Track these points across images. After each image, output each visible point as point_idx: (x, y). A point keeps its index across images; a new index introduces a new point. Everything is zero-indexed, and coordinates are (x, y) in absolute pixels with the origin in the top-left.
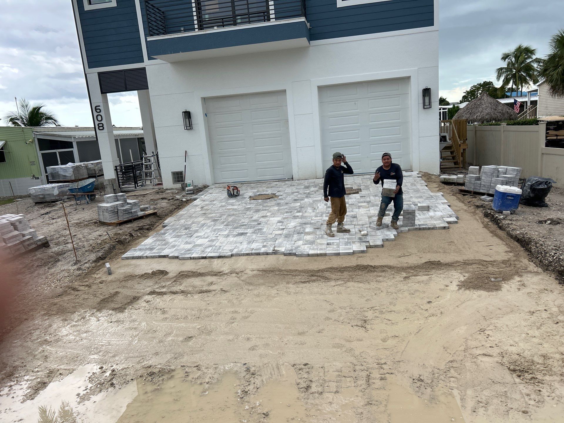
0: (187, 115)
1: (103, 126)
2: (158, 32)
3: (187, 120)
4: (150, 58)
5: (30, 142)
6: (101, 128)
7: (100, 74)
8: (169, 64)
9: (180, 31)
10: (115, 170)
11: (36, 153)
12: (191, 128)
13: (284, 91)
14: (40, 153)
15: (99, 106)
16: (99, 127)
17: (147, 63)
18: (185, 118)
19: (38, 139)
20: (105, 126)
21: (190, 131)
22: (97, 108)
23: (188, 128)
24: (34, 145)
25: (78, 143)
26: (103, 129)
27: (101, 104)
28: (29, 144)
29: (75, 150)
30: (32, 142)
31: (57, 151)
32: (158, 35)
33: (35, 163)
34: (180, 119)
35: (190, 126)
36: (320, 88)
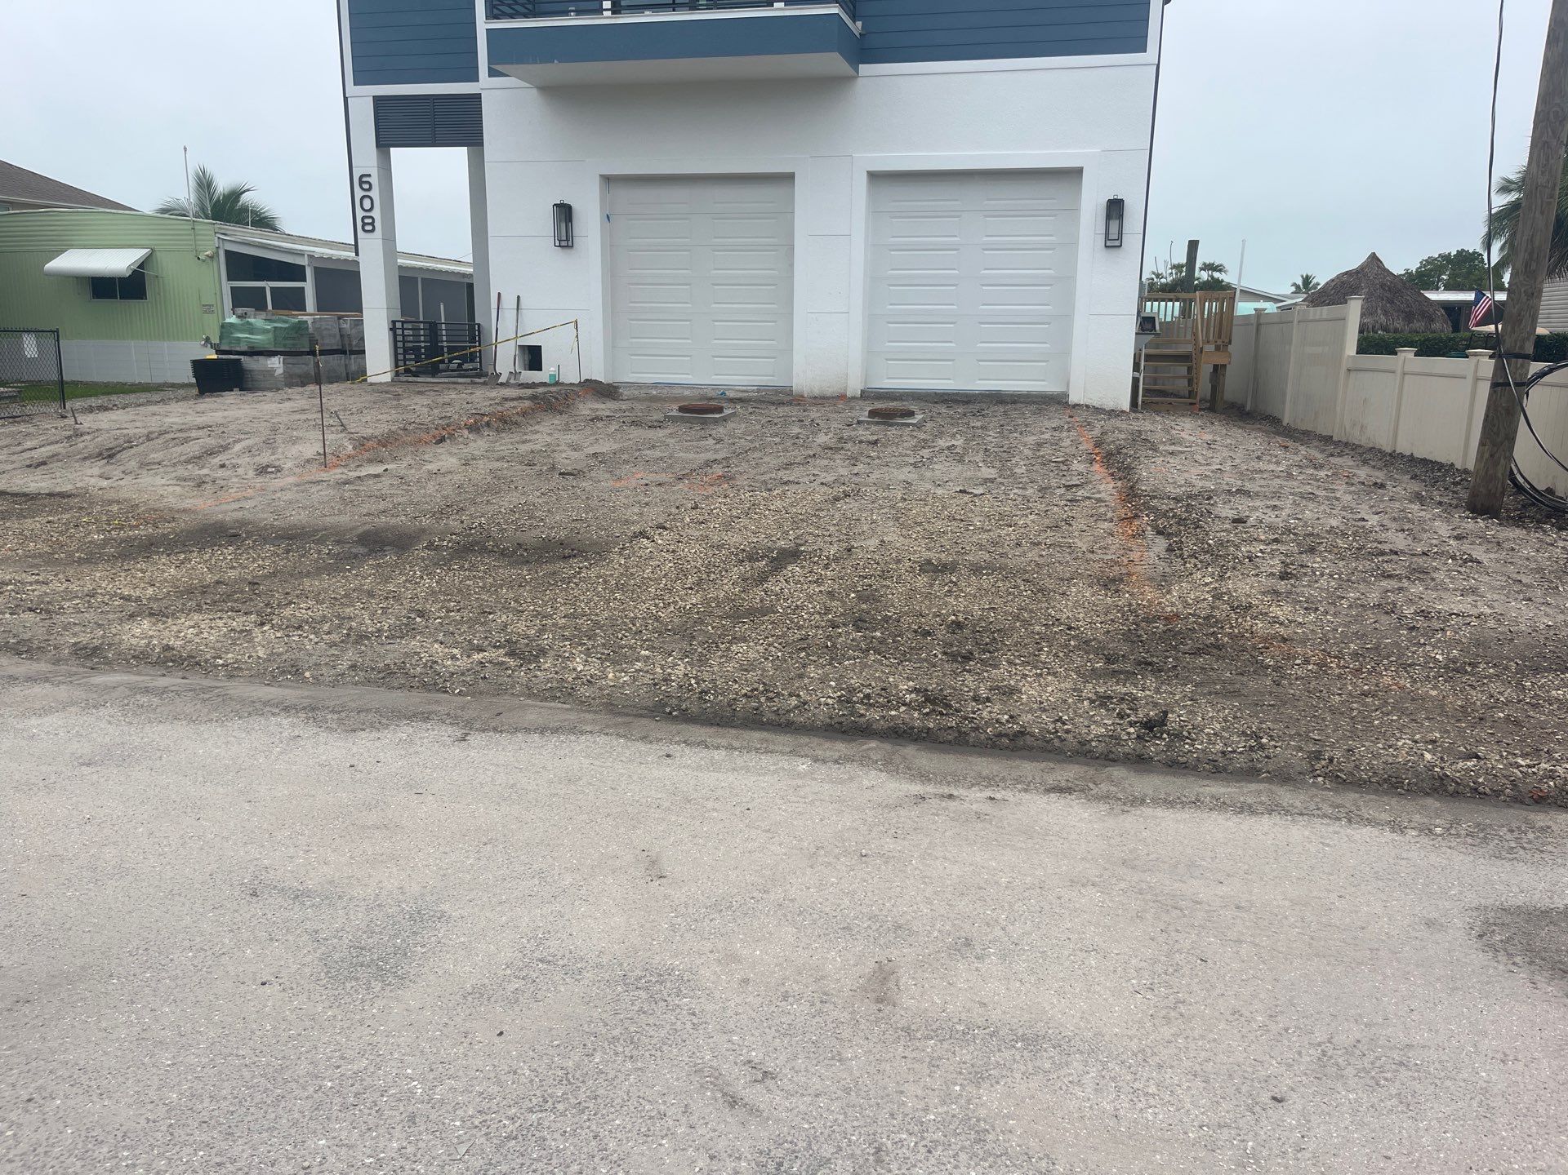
0: (564, 213)
1: (372, 224)
2: (512, 11)
3: (563, 226)
4: (493, 73)
5: (207, 256)
6: (369, 228)
7: (378, 101)
8: (535, 91)
9: (566, 13)
10: (391, 329)
11: (217, 285)
12: (570, 244)
13: (790, 177)
14: (227, 286)
15: (369, 176)
16: (364, 224)
17: (485, 85)
18: (560, 221)
19: (227, 252)
20: (378, 224)
21: (568, 251)
22: (364, 179)
23: (563, 243)
24: (215, 265)
25: (318, 271)
26: (373, 230)
27: (374, 173)
28: (204, 261)
29: (309, 287)
30: (211, 257)
31: (268, 285)
32: (512, 17)
33: (214, 308)
34: (546, 222)
35: (567, 240)
36: (875, 177)
